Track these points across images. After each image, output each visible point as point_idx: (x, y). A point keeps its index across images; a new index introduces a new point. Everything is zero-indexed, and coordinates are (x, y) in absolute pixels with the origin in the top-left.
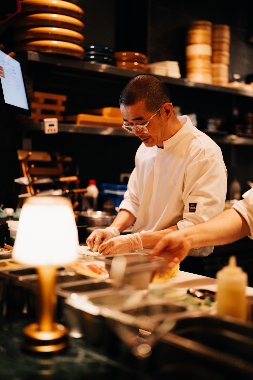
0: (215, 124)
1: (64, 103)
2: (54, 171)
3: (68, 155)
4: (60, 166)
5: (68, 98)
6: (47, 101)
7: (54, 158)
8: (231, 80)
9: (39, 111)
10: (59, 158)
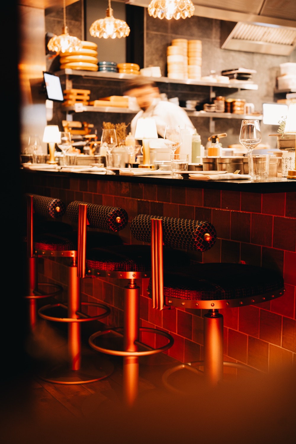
0: (192, 104)
1: (88, 95)
2: (82, 132)
3: (91, 123)
4: (87, 130)
5: (91, 92)
6: (78, 94)
7: (83, 125)
8: (203, 75)
9: (74, 100)
10: (86, 125)
